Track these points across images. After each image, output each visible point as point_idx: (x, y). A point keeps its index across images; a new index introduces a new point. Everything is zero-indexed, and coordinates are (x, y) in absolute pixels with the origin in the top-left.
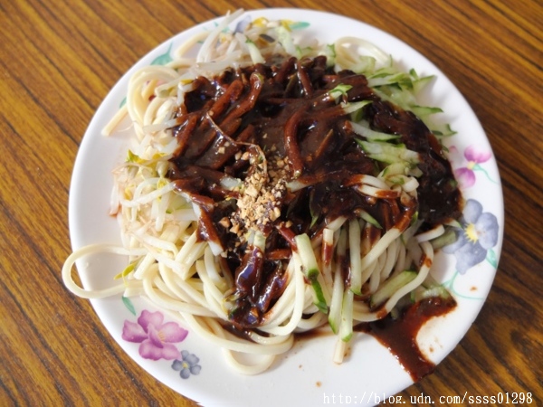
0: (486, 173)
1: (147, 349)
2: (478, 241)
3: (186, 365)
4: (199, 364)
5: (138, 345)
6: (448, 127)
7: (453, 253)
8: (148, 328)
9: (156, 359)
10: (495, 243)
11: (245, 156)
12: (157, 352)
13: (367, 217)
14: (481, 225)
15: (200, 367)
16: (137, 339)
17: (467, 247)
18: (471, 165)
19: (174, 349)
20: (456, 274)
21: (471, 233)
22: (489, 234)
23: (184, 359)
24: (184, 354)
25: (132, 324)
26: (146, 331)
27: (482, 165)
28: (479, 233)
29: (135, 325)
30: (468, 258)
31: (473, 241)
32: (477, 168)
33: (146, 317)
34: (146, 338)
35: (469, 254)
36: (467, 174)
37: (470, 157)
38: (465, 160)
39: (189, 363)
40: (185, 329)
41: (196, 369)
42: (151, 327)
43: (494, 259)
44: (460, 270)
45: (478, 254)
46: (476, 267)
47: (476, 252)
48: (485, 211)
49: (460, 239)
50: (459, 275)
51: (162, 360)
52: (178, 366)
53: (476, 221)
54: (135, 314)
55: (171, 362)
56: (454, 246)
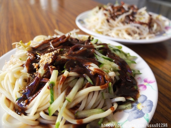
0: (152, 87)
2: (141, 110)
6: (139, 71)
7: (129, 112)
10: (150, 111)
13: (88, 79)
14: (145, 104)
17: (136, 111)
18: (145, 84)
20: (127, 121)
21: (139, 106)
22: (148, 108)
27: (150, 84)
28: (143, 107)
30: (135, 115)
31: (139, 109)
32: (148, 85)
35: (136, 114)
36: (143, 86)
37: (146, 81)
38: (143, 82)
43: (147, 118)
44: (129, 119)
45: (140, 115)
46: (138, 119)
47: (140, 114)
48: (148, 99)
49: (134, 108)
50: (128, 121)
53: (143, 102)
56: (129, 110)
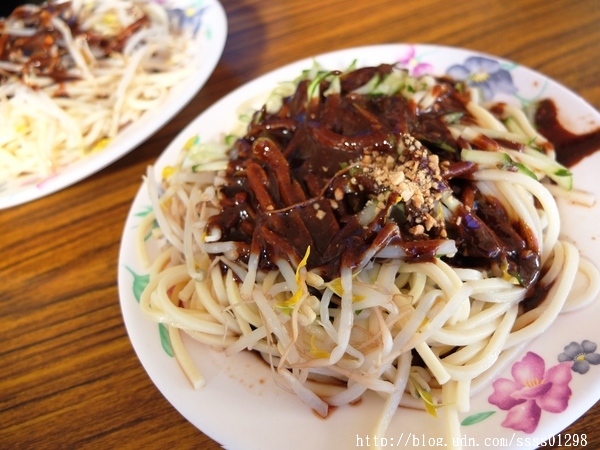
0: (427, 54)
1: (552, 402)
3: (581, 357)
4: (580, 342)
5: (544, 415)
8: (517, 398)
9: (569, 393)
11: (339, 195)
12: (557, 390)
14: (474, 68)
15: (585, 342)
16: (535, 414)
18: (414, 63)
19: (554, 370)
21: (480, 77)
22: (485, 65)
23: (572, 359)
24: (564, 358)
25: (508, 419)
26: (521, 401)
28: (481, 71)
29: (510, 415)
31: (487, 78)
32: (417, 60)
33: (500, 399)
34: (534, 402)
36: (421, 68)
39: (578, 353)
40: (524, 355)
41: (588, 346)
42: (517, 395)
45: (503, 76)
47: (500, 77)
48: (462, 64)
51: (572, 385)
52: (582, 367)
54: (492, 413)
55: (575, 375)
